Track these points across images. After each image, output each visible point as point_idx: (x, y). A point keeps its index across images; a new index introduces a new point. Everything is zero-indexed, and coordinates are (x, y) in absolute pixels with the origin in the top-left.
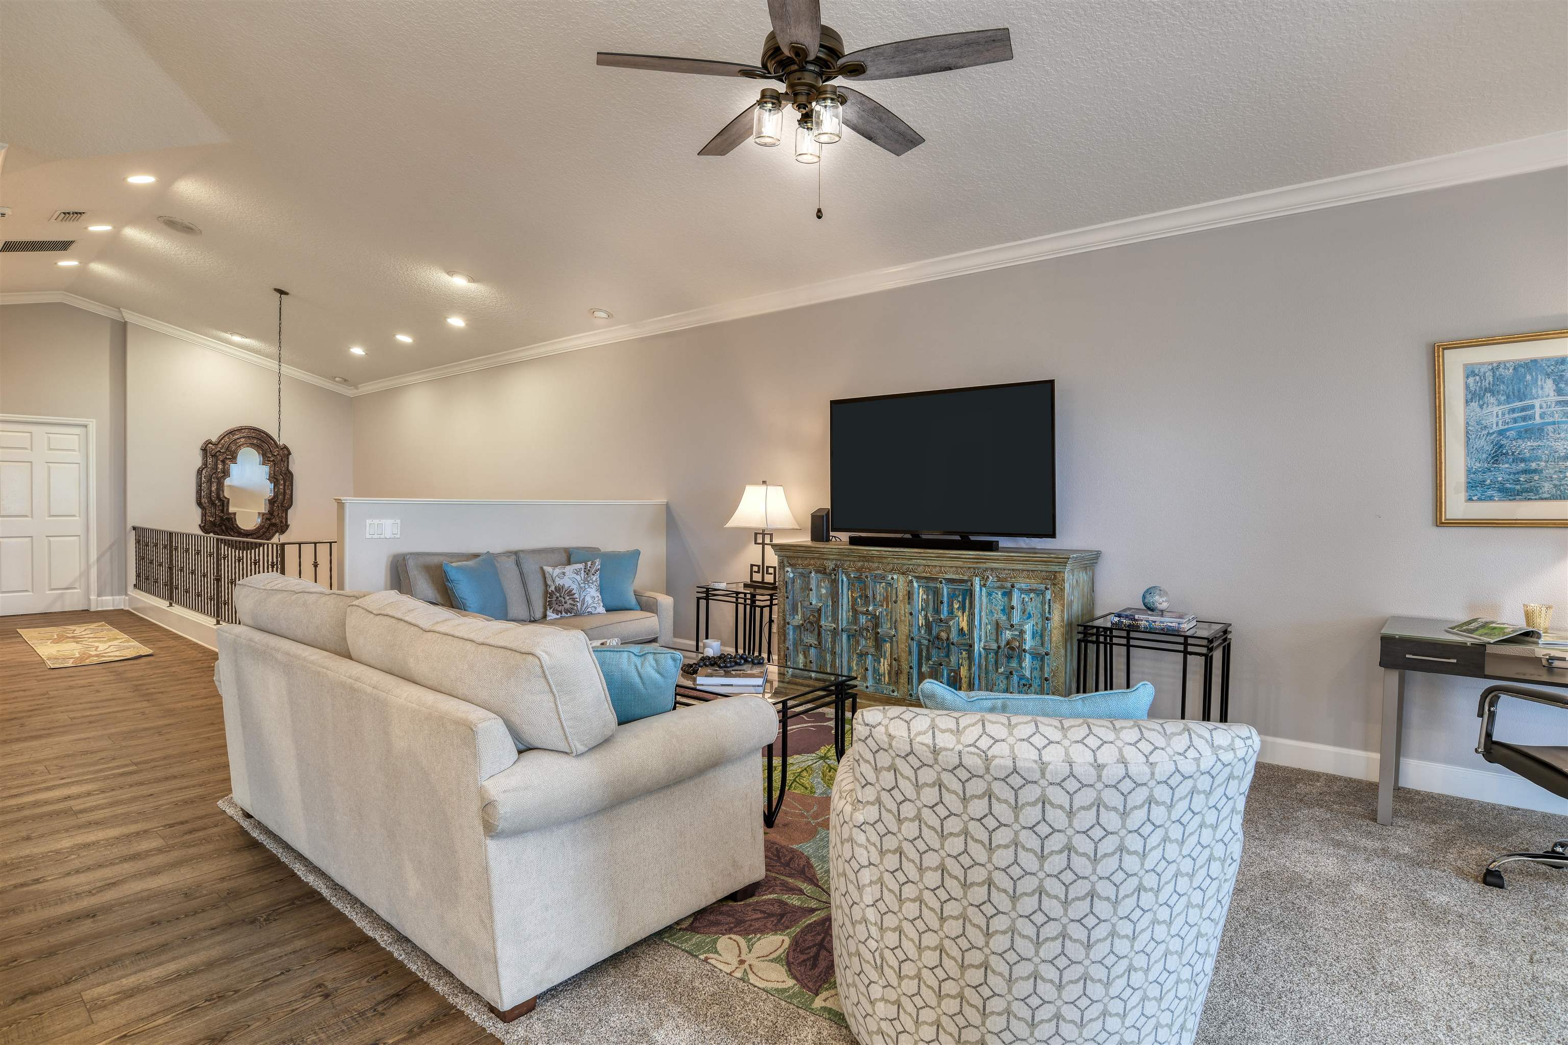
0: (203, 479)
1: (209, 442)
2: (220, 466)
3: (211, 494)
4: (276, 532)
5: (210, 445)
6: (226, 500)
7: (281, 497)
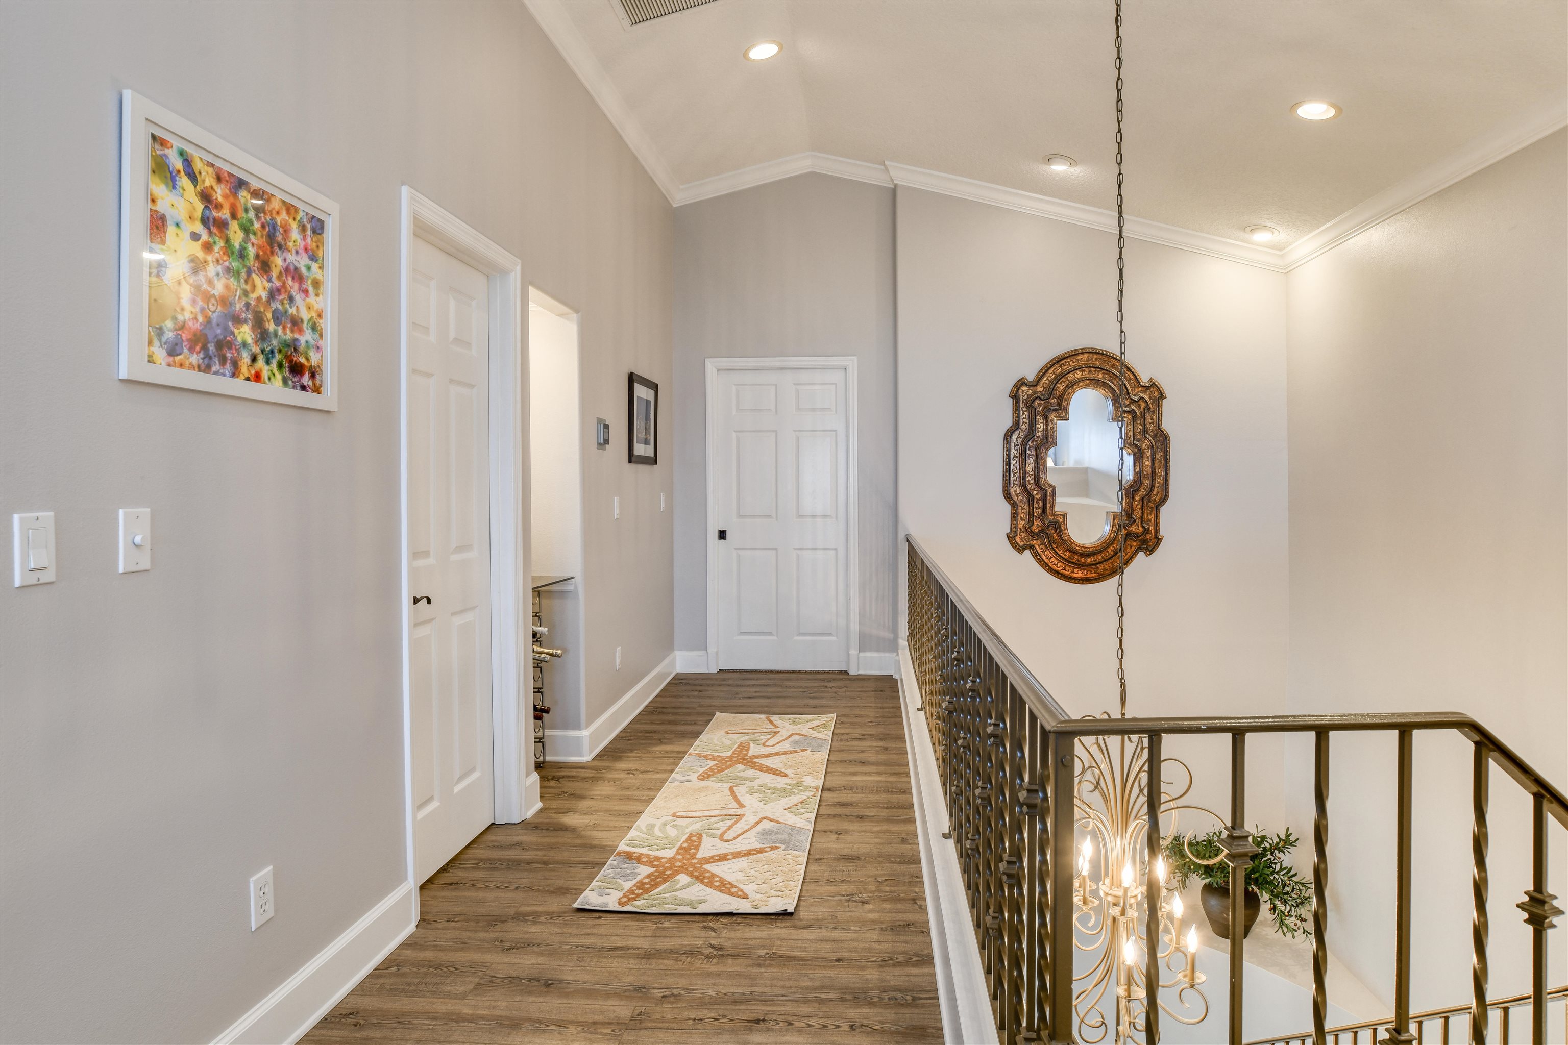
0: (1013, 451)
1: (1022, 382)
2: (1041, 426)
3: (1024, 478)
4: (1137, 551)
5: (1024, 388)
6: (1050, 490)
7: (1146, 482)
